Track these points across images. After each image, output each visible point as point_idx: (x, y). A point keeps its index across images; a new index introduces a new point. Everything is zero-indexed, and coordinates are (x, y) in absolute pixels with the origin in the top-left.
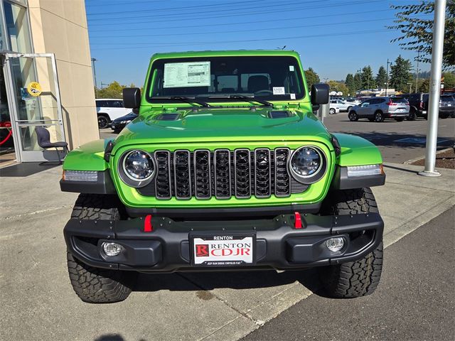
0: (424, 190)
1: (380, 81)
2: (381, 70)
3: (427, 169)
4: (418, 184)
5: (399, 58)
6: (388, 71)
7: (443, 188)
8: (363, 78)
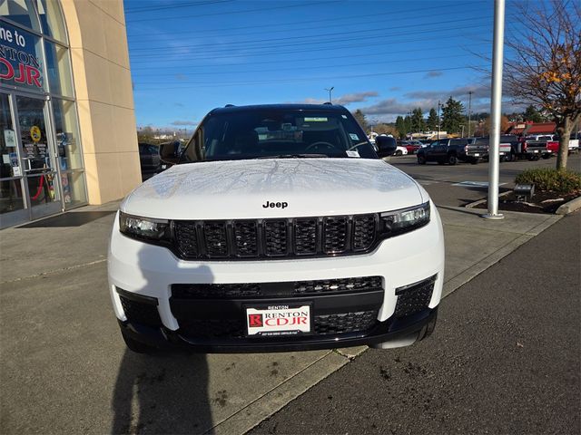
0: (489, 232)
1: (432, 123)
2: (432, 112)
3: (490, 211)
4: (483, 227)
5: (451, 100)
6: (440, 113)
7: (508, 230)
8: (414, 120)
